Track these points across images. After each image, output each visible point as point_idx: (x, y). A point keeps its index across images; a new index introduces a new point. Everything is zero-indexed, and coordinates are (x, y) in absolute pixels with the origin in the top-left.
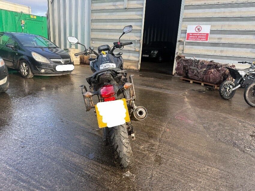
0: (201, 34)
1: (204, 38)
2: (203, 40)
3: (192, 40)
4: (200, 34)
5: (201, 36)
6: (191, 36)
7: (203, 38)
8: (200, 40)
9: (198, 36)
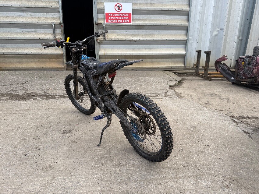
2: (126, 22)
3: (113, 22)
4: (121, 14)
6: (110, 16)
7: (125, 20)
8: (122, 22)
9: (119, 17)
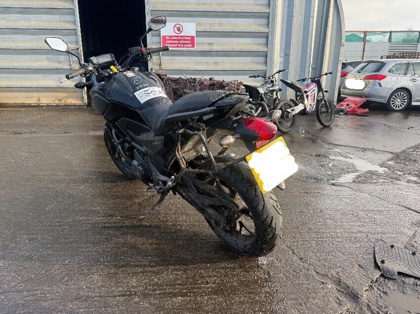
0: (184, 36)
1: (190, 44)
3: (171, 47)
4: (181, 36)
5: (184, 40)
7: (187, 44)
8: (183, 47)
